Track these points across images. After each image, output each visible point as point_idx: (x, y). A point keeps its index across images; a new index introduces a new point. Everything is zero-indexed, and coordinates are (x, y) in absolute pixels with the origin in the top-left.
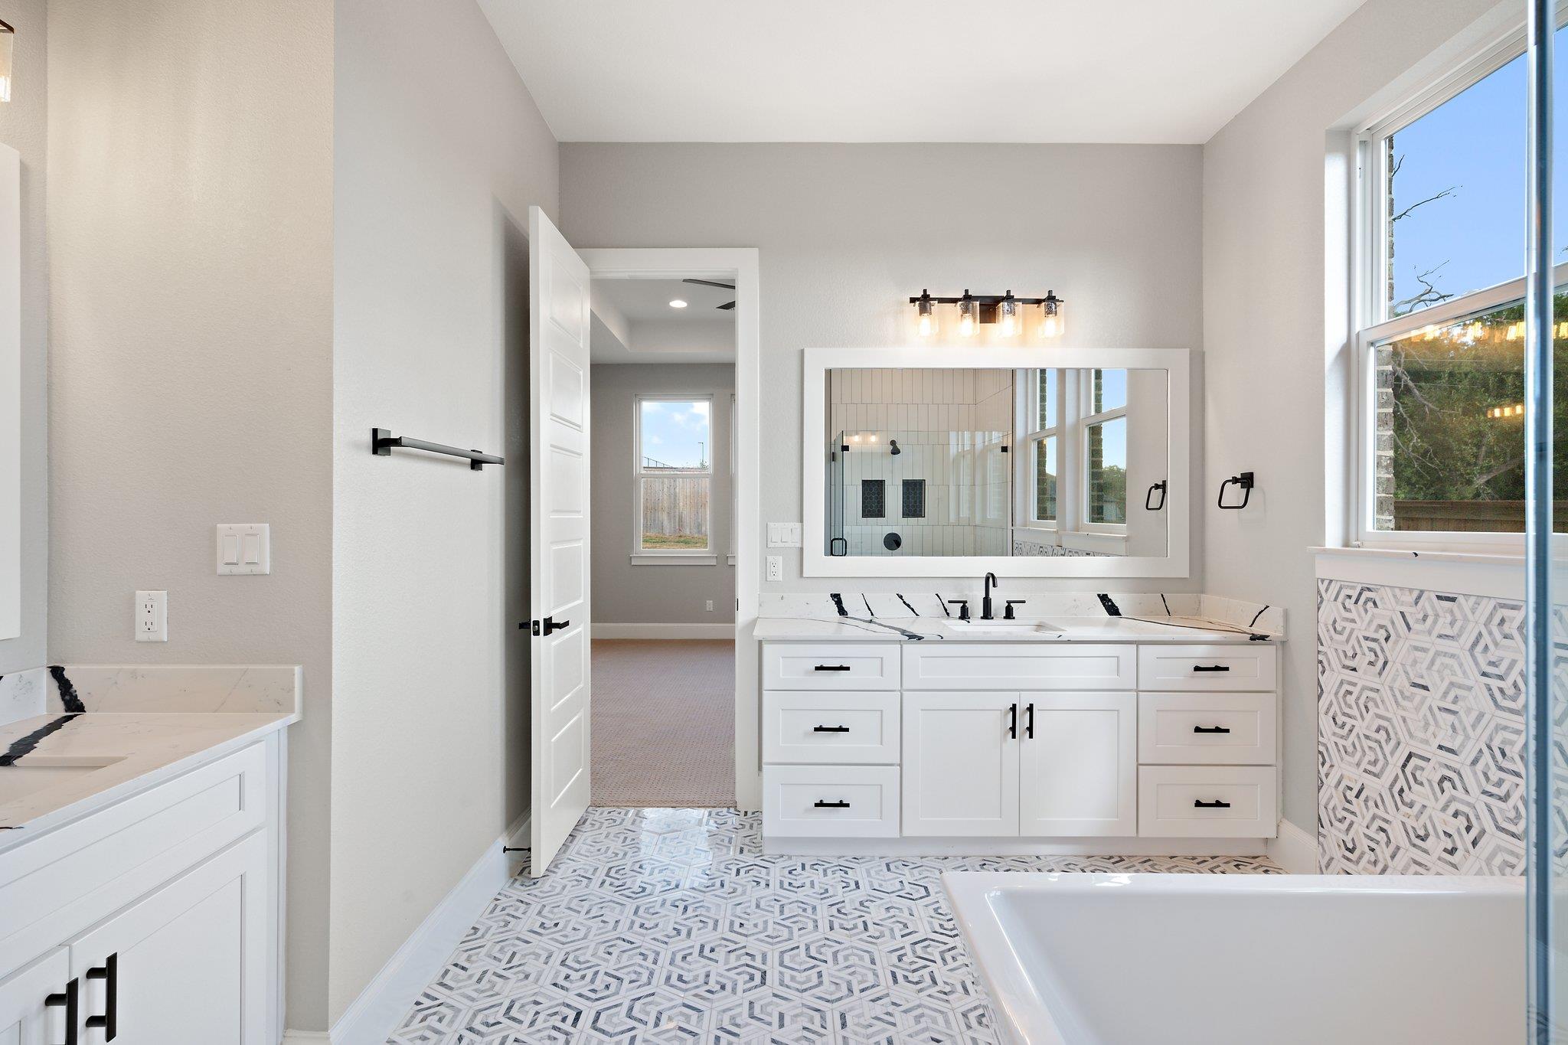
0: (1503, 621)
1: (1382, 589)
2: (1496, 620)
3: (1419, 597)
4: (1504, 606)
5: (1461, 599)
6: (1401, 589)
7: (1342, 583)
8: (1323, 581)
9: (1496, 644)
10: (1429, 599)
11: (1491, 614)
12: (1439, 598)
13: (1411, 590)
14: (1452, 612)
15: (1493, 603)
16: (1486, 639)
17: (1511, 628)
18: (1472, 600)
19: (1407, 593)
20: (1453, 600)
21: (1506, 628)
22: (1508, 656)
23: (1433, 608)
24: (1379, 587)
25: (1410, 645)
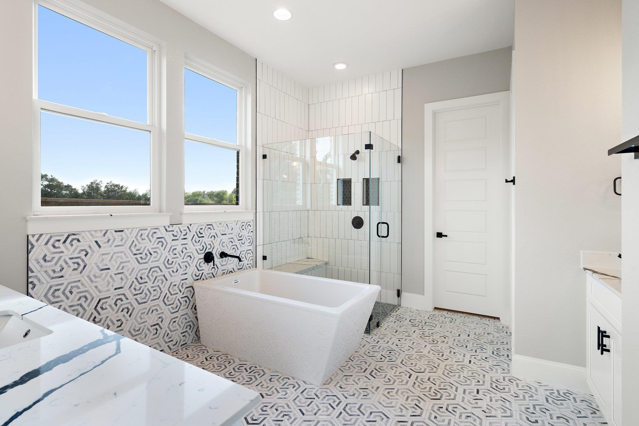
0: (142, 235)
1: (83, 233)
2: (140, 234)
3: (106, 233)
4: (142, 230)
5: (125, 230)
6: (95, 231)
7: (51, 234)
8: (33, 236)
9: (139, 243)
10: (111, 233)
11: (138, 233)
12: (116, 231)
13: (101, 231)
14: (122, 236)
15: (138, 229)
16: (136, 242)
17: (144, 236)
18: (130, 230)
19: (99, 232)
20: (122, 231)
21: (143, 237)
22: (143, 246)
23: (113, 236)
24: (81, 232)
25: (100, 254)
